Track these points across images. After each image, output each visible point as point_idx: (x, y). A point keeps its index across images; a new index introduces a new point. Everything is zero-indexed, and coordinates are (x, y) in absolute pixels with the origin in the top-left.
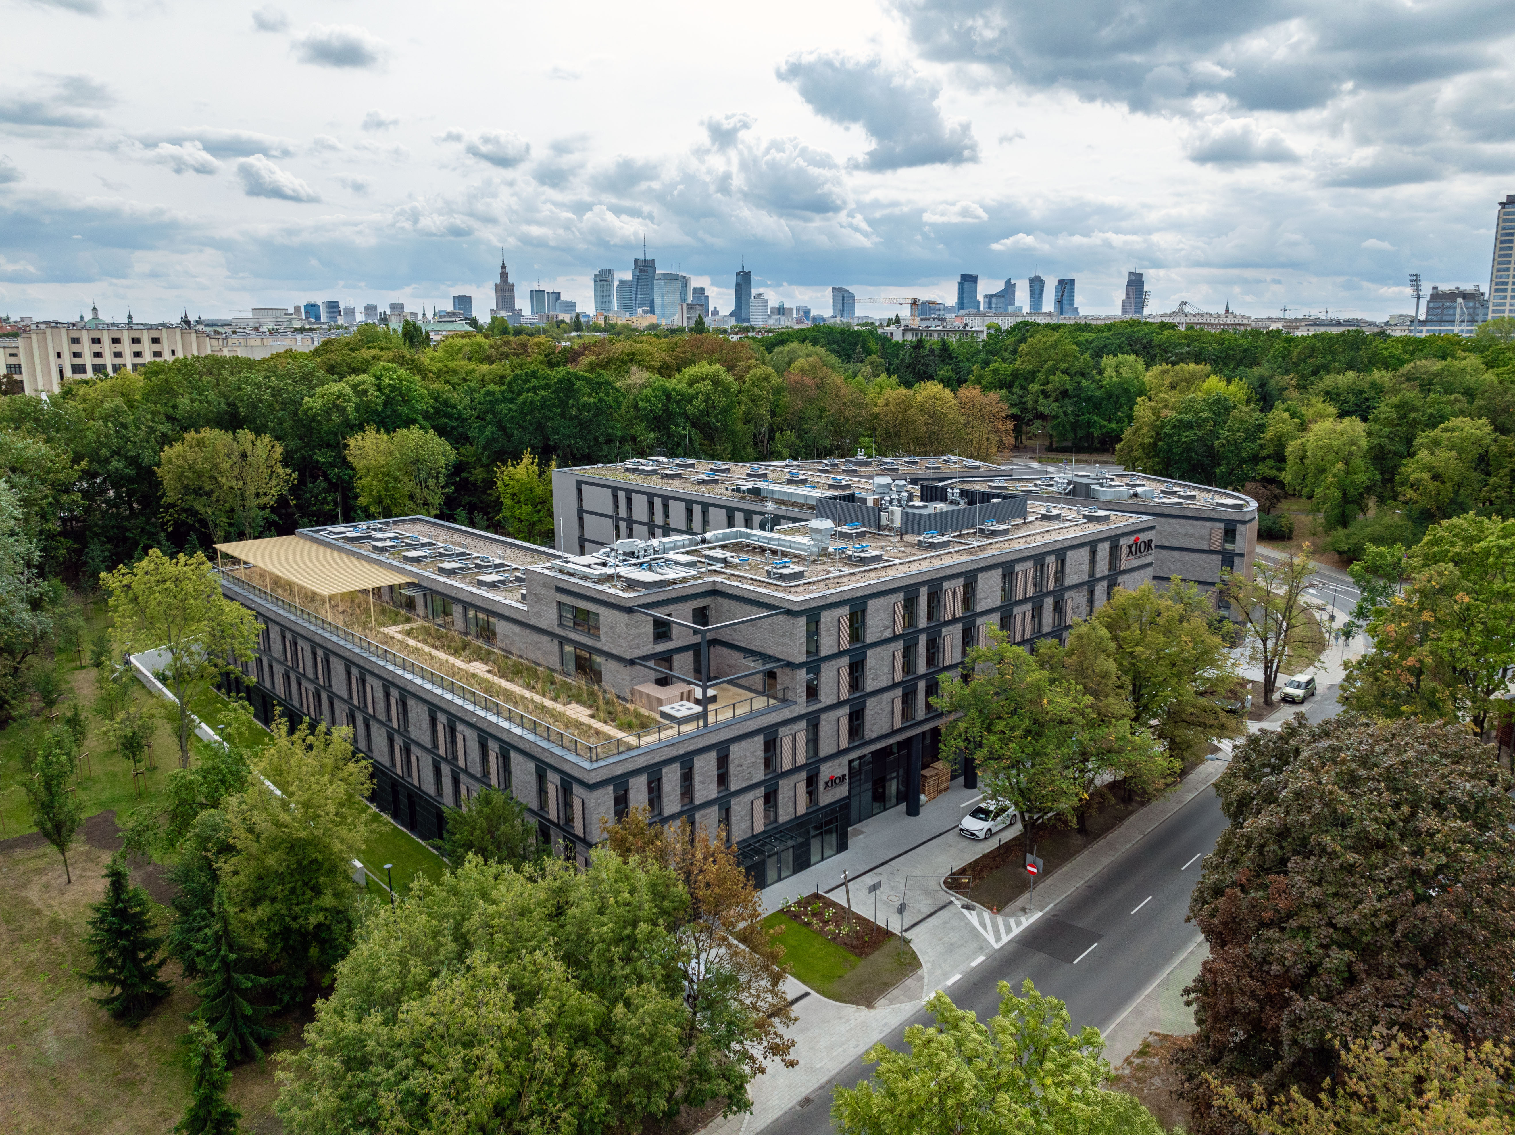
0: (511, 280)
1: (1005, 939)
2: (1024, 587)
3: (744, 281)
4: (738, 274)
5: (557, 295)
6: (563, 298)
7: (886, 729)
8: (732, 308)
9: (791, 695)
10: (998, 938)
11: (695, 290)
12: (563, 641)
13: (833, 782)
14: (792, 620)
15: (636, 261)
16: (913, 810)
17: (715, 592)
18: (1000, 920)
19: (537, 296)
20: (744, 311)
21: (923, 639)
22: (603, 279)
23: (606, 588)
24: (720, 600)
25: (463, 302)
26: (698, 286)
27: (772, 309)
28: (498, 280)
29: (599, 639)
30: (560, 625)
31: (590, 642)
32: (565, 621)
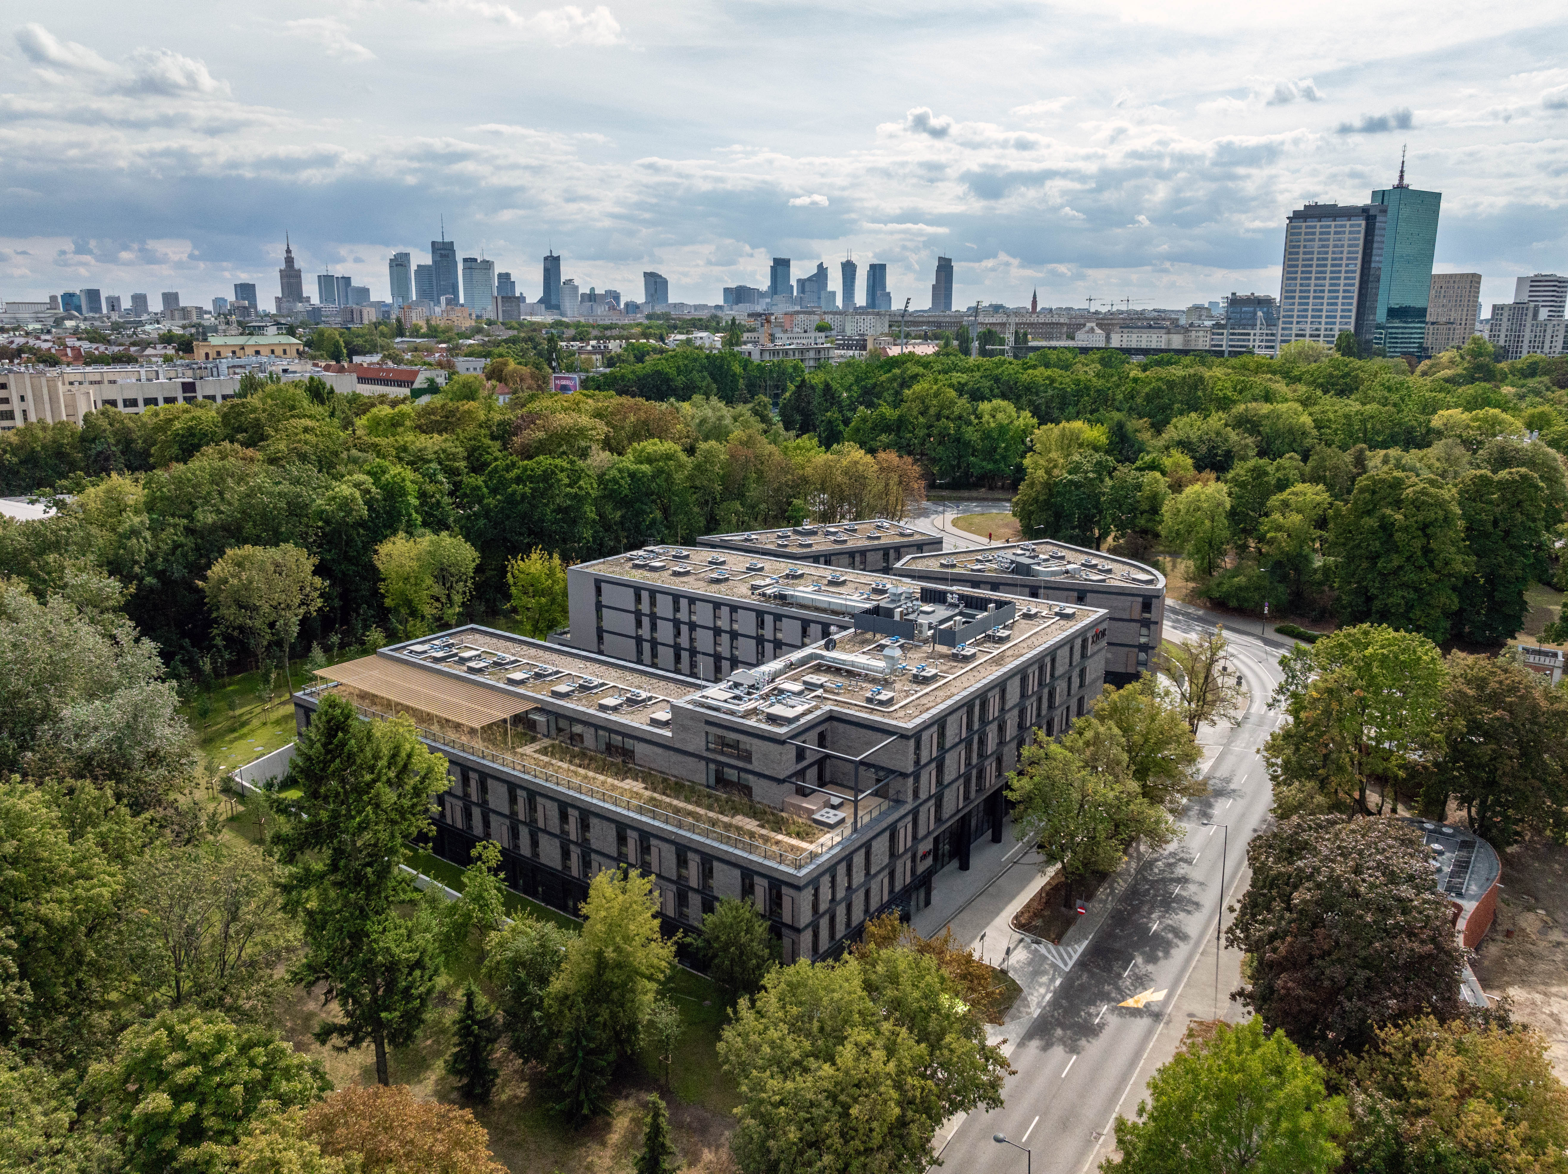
0: (296, 266)
1: (1071, 964)
2: (1033, 685)
3: (552, 265)
4: (546, 259)
5: (347, 280)
6: (355, 283)
7: (954, 810)
8: (540, 294)
9: (901, 797)
10: (1066, 964)
11: (500, 275)
12: (708, 760)
13: (924, 856)
14: (904, 741)
15: (433, 243)
16: (964, 866)
17: (831, 717)
18: (1061, 949)
19: (326, 281)
20: (553, 297)
21: (976, 738)
22: (399, 264)
23: (752, 722)
24: (835, 723)
25: (246, 291)
26: (504, 271)
27: (583, 295)
28: (283, 267)
29: (750, 762)
30: (708, 749)
31: (741, 764)
32: (712, 746)
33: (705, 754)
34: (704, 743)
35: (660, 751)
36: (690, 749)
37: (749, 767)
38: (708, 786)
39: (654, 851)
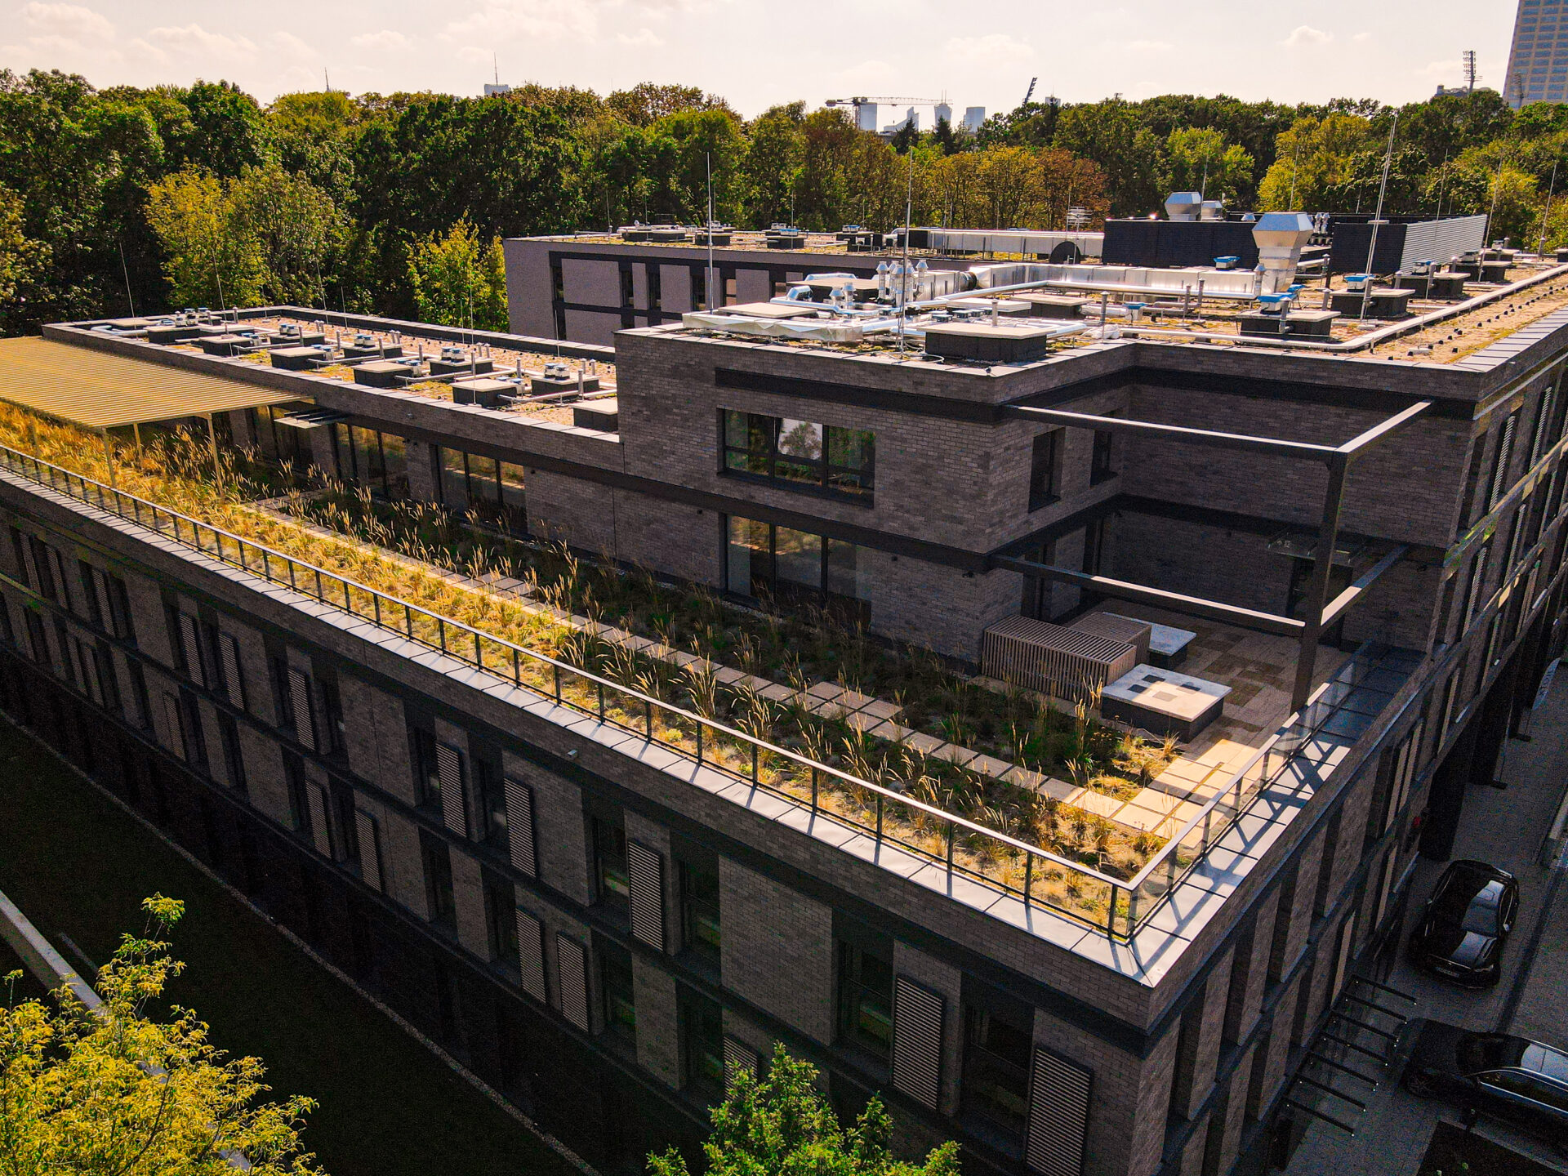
29: (868, 502)
30: (725, 472)
31: (833, 511)
32: (739, 461)
33: (718, 487)
34: (710, 453)
35: (587, 490)
36: (673, 473)
37: (864, 518)
38: (726, 593)
39: (514, 794)
